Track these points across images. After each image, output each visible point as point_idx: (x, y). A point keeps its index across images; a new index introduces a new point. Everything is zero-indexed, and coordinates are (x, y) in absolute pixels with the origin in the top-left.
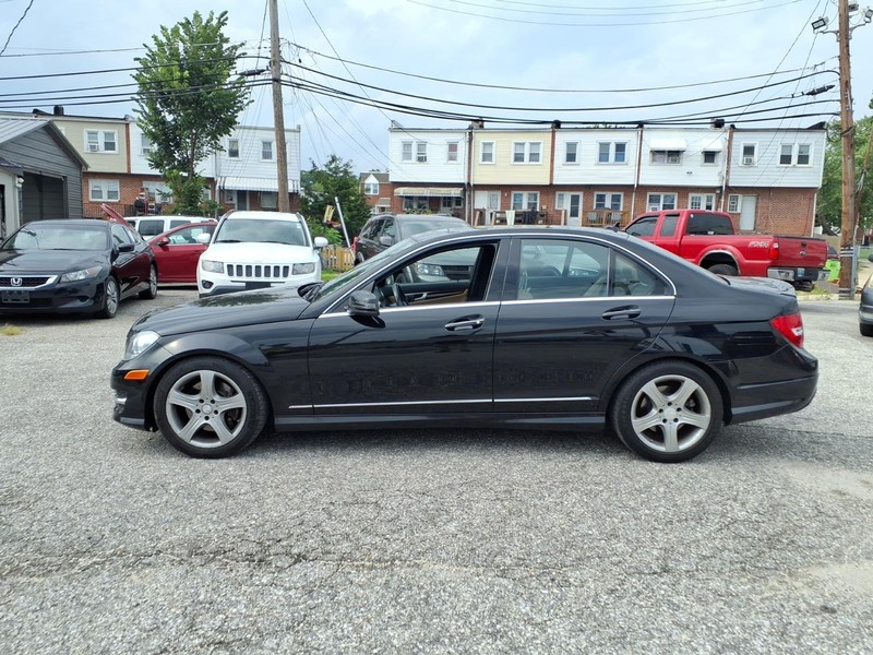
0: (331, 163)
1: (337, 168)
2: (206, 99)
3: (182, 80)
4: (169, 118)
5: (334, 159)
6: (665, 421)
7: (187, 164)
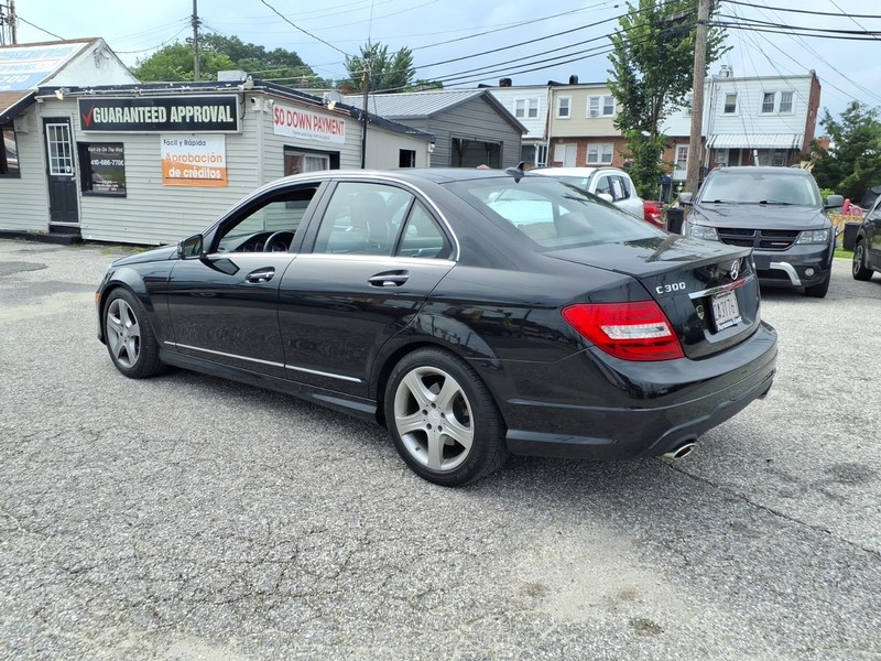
0: (849, 111)
1: (857, 116)
2: (672, 54)
3: (651, 37)
4: (639, 76)
5: (855, 106)
6: (429, 426)
7: (651, 124)
